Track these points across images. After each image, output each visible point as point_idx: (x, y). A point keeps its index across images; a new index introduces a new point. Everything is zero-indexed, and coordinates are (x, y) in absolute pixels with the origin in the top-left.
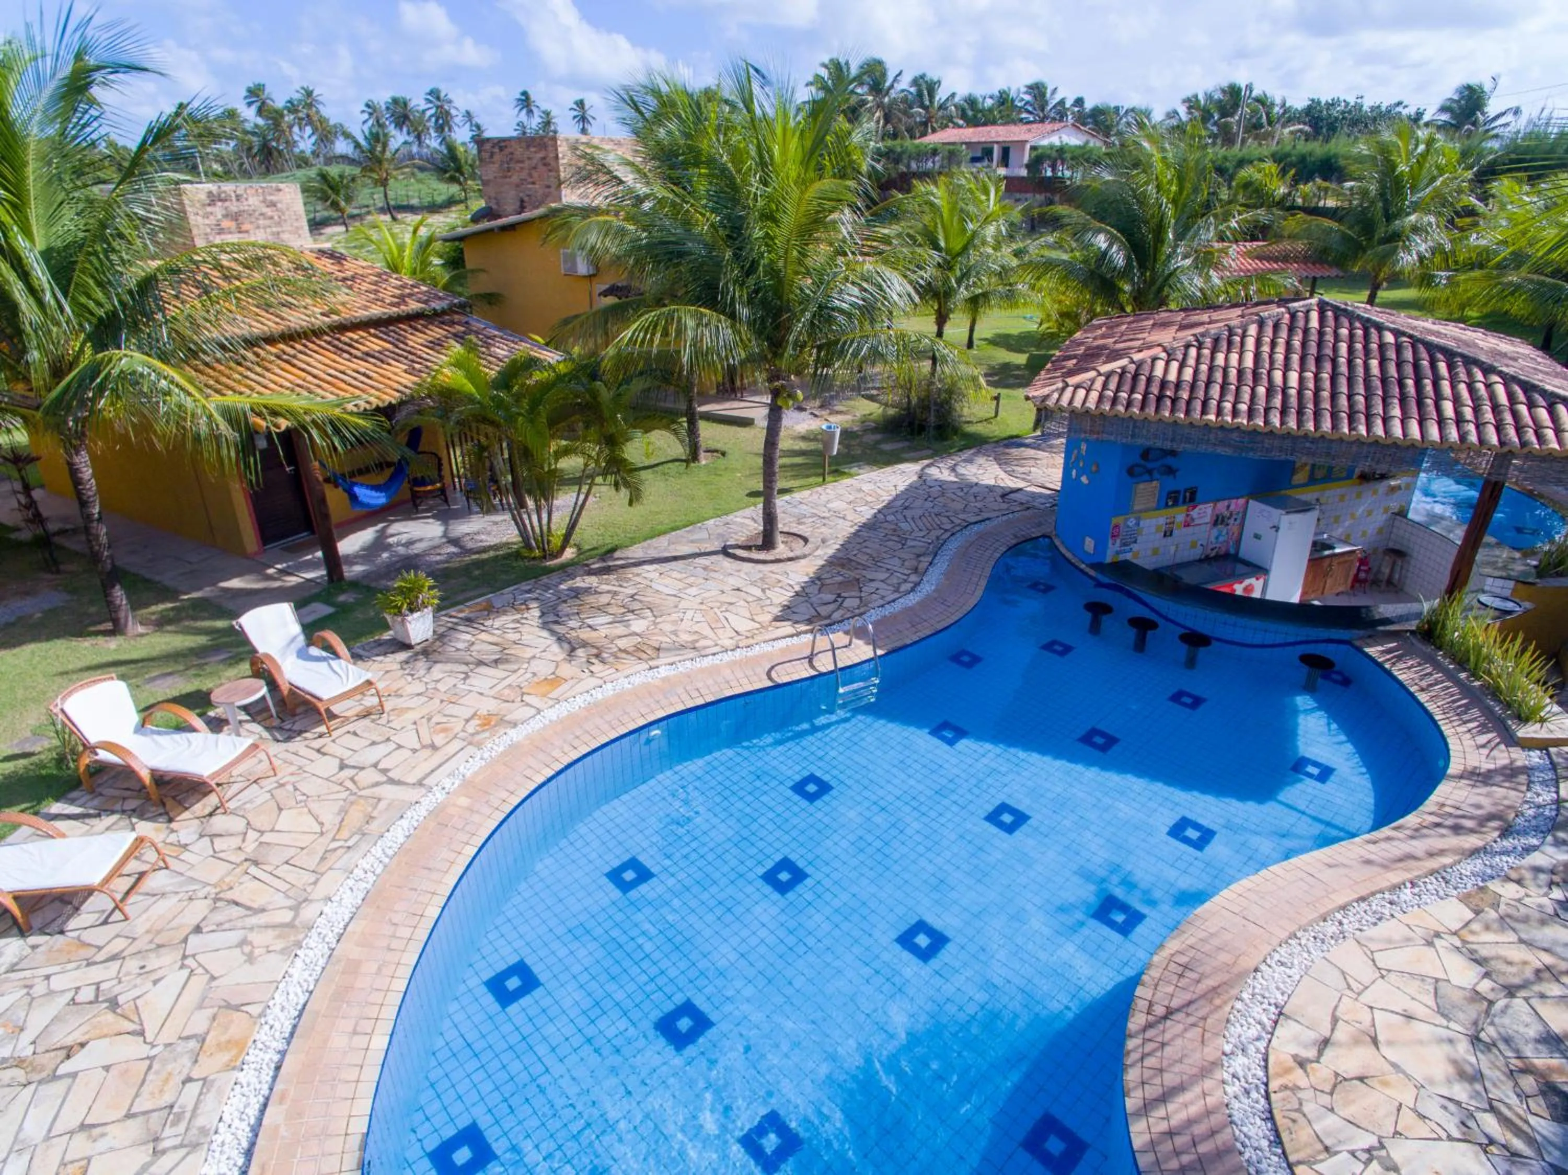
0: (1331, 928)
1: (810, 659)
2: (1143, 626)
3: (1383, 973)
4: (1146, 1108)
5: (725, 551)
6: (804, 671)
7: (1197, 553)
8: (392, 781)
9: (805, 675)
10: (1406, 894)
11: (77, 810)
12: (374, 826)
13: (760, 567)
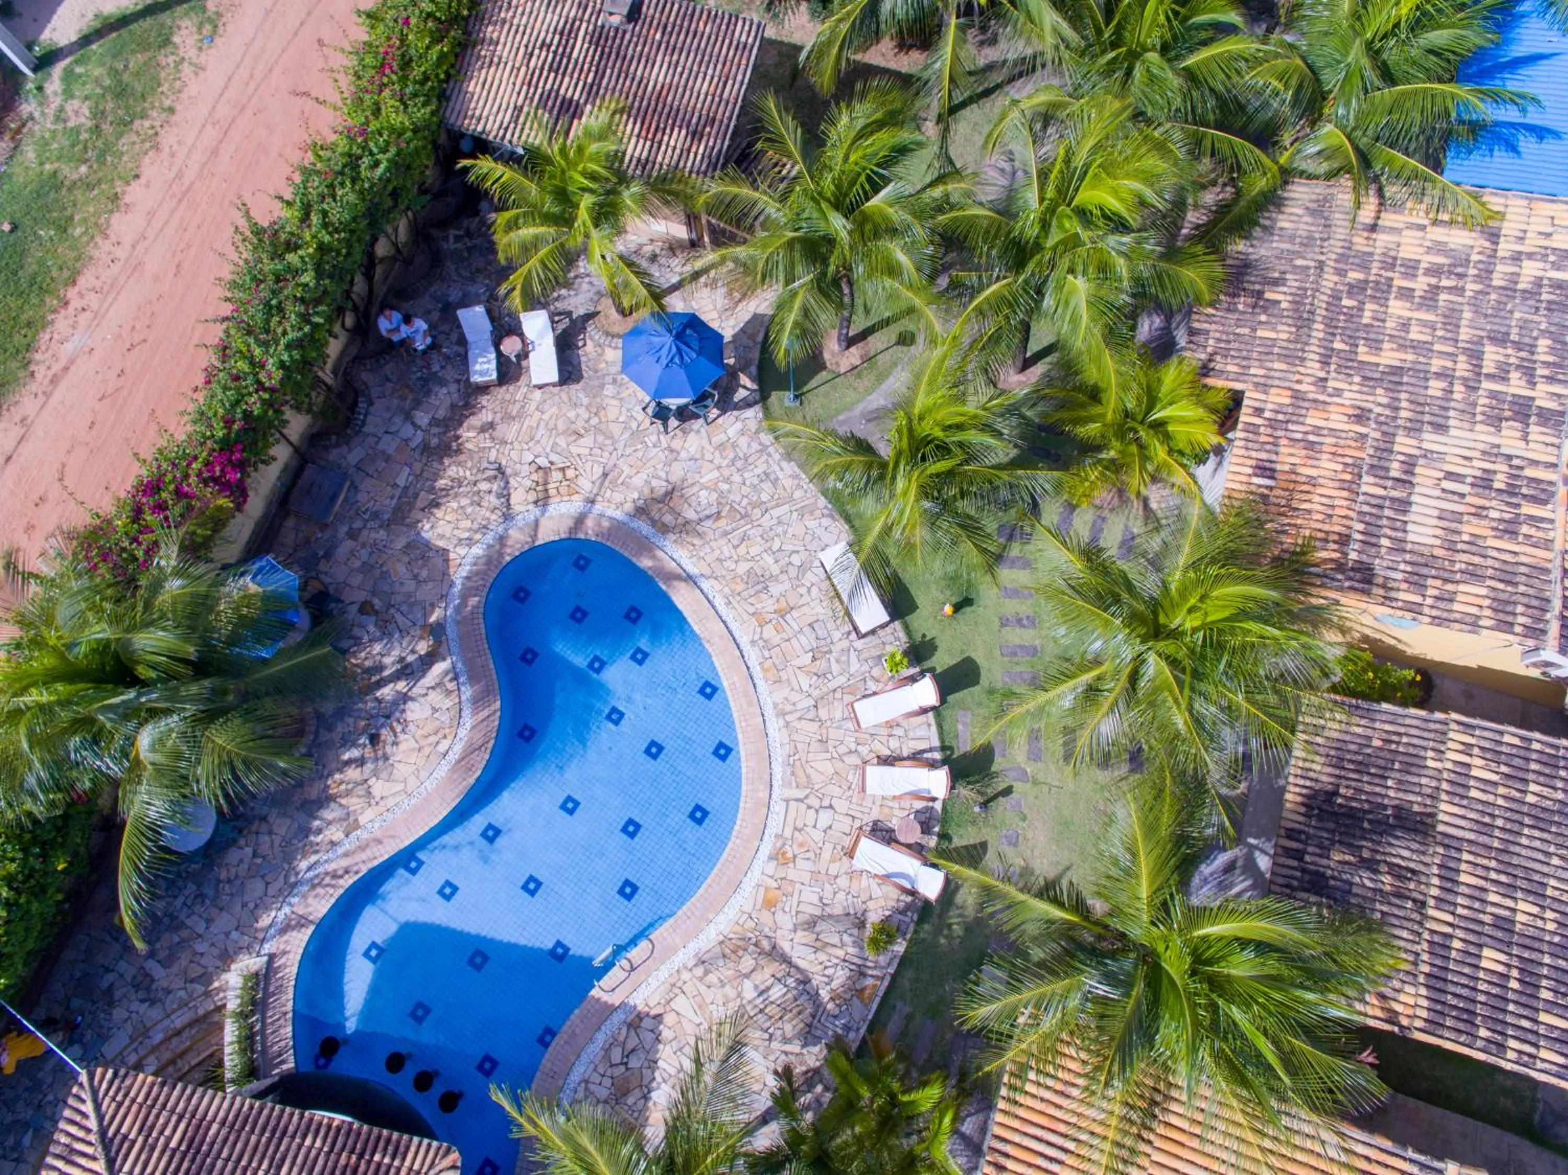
6: (633, 952)
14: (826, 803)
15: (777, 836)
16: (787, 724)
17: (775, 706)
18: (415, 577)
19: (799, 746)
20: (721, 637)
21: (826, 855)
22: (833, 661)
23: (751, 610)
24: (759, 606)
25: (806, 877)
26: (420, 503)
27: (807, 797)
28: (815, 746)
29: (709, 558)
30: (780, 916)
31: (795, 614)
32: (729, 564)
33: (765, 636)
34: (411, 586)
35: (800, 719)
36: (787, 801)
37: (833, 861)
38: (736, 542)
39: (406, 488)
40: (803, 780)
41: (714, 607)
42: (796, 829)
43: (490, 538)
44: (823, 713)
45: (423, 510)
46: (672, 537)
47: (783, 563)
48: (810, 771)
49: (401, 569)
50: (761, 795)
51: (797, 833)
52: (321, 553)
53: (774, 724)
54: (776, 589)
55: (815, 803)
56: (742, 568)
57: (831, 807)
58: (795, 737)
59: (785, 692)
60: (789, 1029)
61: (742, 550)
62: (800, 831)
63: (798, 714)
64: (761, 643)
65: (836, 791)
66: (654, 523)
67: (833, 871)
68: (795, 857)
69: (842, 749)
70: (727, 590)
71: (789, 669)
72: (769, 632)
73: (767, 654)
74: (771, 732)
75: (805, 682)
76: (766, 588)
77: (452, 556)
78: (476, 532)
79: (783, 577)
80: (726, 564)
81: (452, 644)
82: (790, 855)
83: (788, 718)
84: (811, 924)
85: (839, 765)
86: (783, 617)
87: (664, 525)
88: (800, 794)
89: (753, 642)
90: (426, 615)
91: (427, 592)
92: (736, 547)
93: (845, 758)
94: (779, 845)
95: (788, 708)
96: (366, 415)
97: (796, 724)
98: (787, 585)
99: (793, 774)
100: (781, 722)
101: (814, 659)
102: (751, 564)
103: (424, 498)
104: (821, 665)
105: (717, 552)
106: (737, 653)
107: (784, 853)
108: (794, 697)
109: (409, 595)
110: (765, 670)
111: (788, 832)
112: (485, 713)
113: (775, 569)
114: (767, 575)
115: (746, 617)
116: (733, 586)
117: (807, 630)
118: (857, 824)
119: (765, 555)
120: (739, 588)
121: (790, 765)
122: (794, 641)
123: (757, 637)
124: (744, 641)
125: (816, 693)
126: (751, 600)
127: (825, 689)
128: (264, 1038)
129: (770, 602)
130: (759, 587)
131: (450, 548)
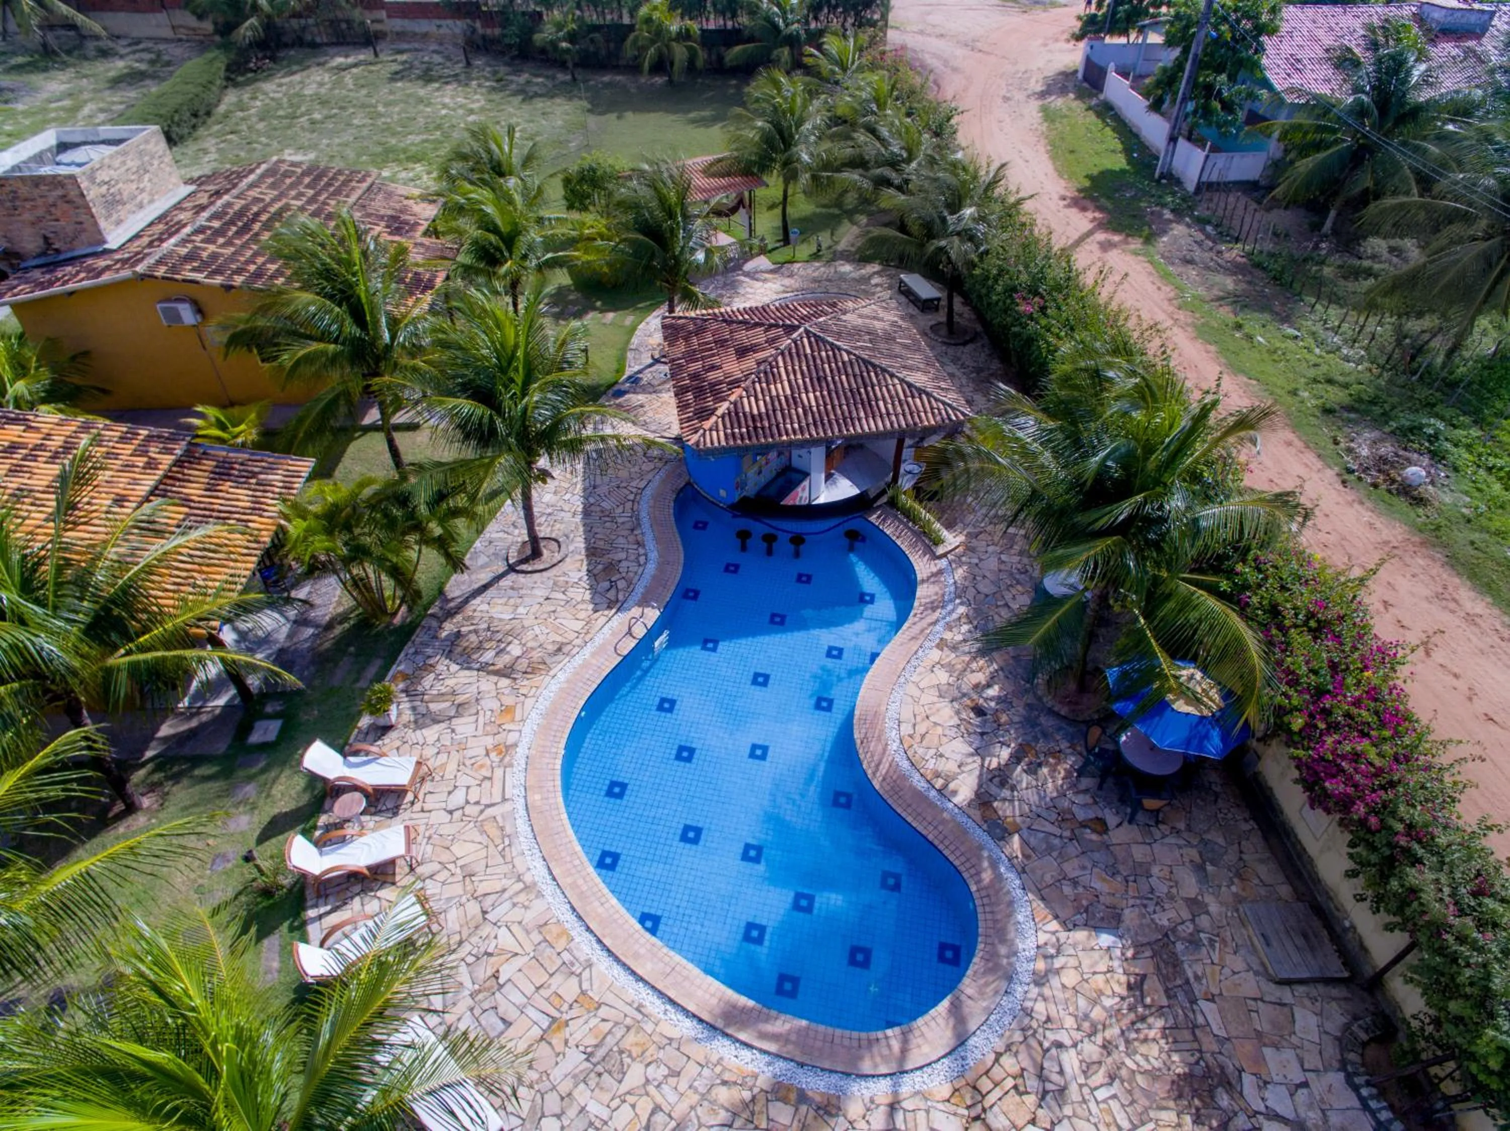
0: (902, 680)
1: (629, 633)
2: (770, 539)
3: (922, 690)
4: (874, 773)
5: (512, 569)
6: (632, 644)
7: (774, 473)
8: (488, 806)
9: (633, 645)
10: (920, 653)
11: (328, 908)
12: (508, 830)
13: (545, 574)
14: (457, 815)
15: (511, 765)
16: (519, 879)
17: (540, 895)
18: (1075, 883)
19: (501, 860)
20: (636, 956)
21: (452, 767)
22: (468, 984)
23: (603, 1012)
24: (594, 1022)
25: (471, 743)
26: (1153, 984)
27: (482, 812)
28: (479, 868)
29: (692, 1069)
30: (495, 705)
31: (536, 1032)
32: (657, 1073)
33: (574, 980)
34: (1071, 868)
35: (504, 891)
36: (504, 800)
37: (443, 766)
38: (660, 1118)
39: (1193, 1001)
40: (489, 827)
41: (661, 994)
42: (490, 779)
43: (1024, 969)
44: (473, 908)
45: (1144, 977)
46: (763, 1082)
47: (572, 1112)
48: (484, 839)
49: (1098, 885)
50: (537, 797)
51: (488, 774)
52: (1209, 868)
53: (537, 872)
54: (574, 1060)
55: (471, 810)
56: (635, 1075)
57: (451, 812)
58: (506, 868)
59: (529, 917)
60: (473, 638)
61: (645, 1106)
62: (485, 778)
63: (506, 895)
64: (577, 969)
65: (446, 830)
66: (803, 1097)
67: (443, 758)
68: (487, 754)
69: (443, 876)
70: (649, 1027)
71: (529, 948)
72: (569, 989)
73: (566, 956)
74: (539, 864)
75: (505, 939)
76: (589, 1056)
77: (1054, 925)
78: (1048, 972)
79: (564, 1089)
80: (664, 1071)
81: (970, 823)
82: (493, 755)
83: (520, 885)
84: (460, 708)
85: (445, 857)
86: (554, 1020)
87: (785, 1100)
88: (490, 812)
89: (589, 965)
90: (1024, 842)
91: (1048, 868)
92: (657, 1109)
93: (438, 867)
94: (507, 759)
95: (522, 898)
96: (1362, 1099)
97: (506, 882)
98: (557, 1074)
99: (502, 829)
100: (528, 878)
101: (496, 976)
102: (624, 1088)
103: (1155, 994)
104: (484, 971)
105: (683, 1086)
106: (607, 941)
107: (500, 753)
108: (517, 914)
109: (1063, 857)
110: (564, 933)
111: (499, 772)
112: (883, 769)
113: (582, 1095)
114: (593, 1080)
115: (609, 998)
116: (641, 1038)
117: (512, 1014)
118: (417, 807)
119: (605, 1114)
120: (631, 1038)
121: (507, 838)
122: (529, 989)
123: (586, 975)
124: (603, 963)
125: (486, 930)
126: (607, 1026)
127: (474, 940)
128: (901, 521)
129: (578, 1036)
130: (601, 1053)
131: (1063, 935)
